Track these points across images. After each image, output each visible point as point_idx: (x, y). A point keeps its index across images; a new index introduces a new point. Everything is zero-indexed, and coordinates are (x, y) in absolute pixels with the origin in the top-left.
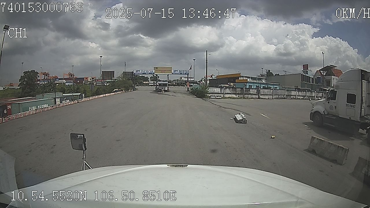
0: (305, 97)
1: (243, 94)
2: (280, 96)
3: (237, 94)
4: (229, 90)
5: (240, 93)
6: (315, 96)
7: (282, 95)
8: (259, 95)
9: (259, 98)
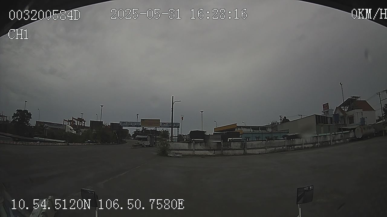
0: (317, 144)
1: (221, 150)
2: (277, 148)
3: (212, 150)
4: (201, 145)
5: (216, 149)
6: (330, 140)
7: (280, 147)
8: (245, 150)
9: (245, 154)
